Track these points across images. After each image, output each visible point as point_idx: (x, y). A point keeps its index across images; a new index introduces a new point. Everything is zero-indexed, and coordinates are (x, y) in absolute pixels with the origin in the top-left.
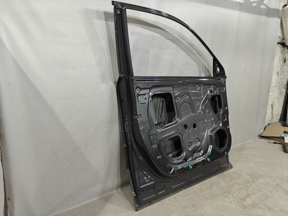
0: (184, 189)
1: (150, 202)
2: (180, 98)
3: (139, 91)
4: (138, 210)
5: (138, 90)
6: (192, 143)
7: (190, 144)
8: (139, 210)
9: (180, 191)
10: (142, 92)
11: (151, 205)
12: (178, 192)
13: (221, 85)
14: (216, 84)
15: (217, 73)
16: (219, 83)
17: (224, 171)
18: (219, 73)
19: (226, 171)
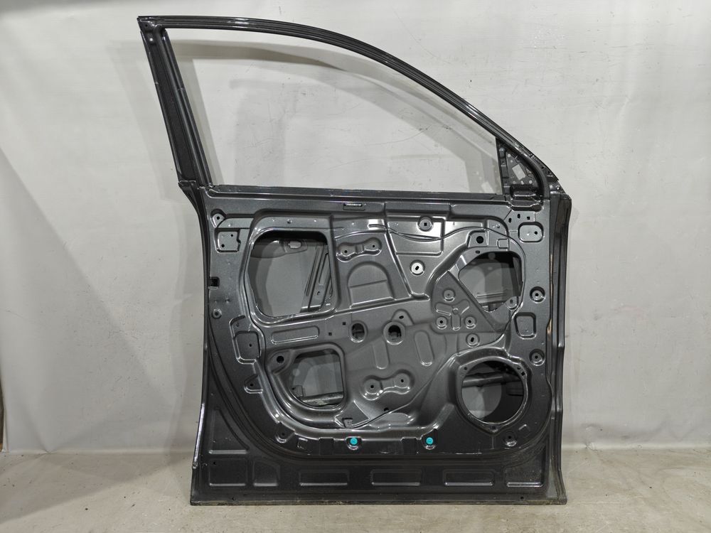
0: (345, 503)
1: (231, 498)
2: (353, 248)
3: (220, 220)
4: (195, 504)
5: (218, 218)
6: (383, 382)
7: (376, 383)
8: (199, 504)
9: (330, 503)
10: (228, 224)
11: (232, 505)
12: (321, 503)
13: (529, 221)
14: (503, 218)
15: (514, 183)
16: (519, 216)
17: (521, 502)
18: (522, 183)
19: (530, 504)
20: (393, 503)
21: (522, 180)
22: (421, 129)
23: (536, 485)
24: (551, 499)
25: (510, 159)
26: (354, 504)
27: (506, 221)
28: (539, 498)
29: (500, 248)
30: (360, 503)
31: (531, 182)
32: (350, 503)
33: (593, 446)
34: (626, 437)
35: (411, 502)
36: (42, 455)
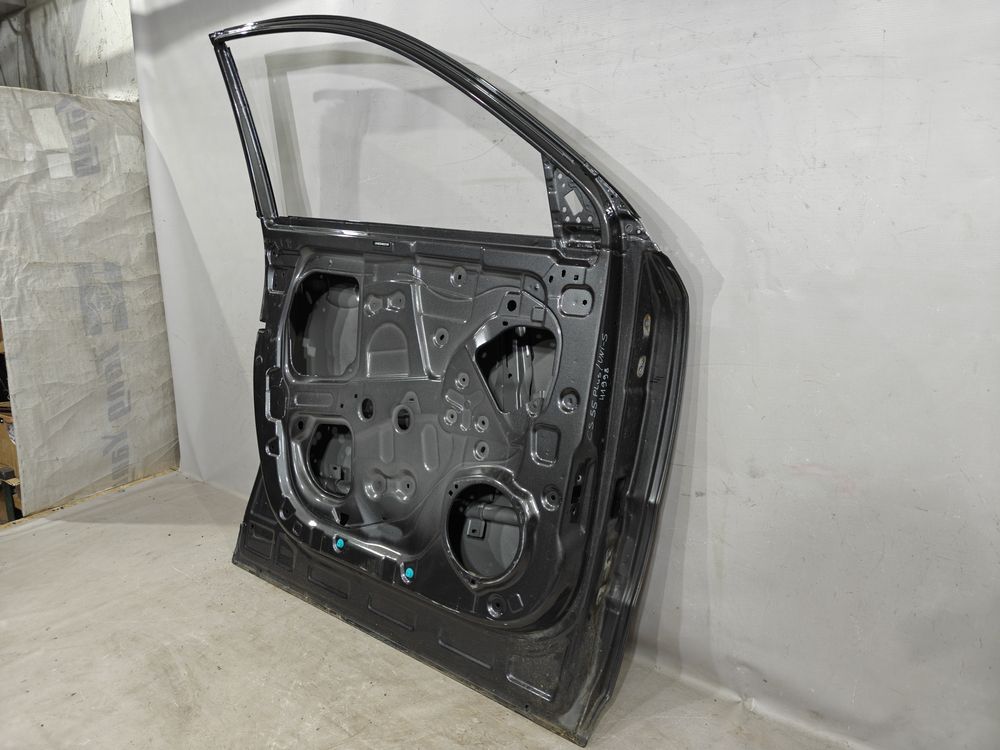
0: (344, 619)
1: (260, 569)
2: (380, 301)
4: (235, 563)
6: (388, 481)
7: (383, 480)
8: (237, 565)
9: (331, 613)
11: (258, 576)
13: (576, 282)
14: (542, 275)
15: (568, 219)
16: (564, 273)
17: (525, 713)
18: (579, 220)
19: (535, 721)
20: (385, 641)
21: (579, 215)
22: (495, 141)
23: (543, 695)
24: (564, 728)
25: (560, 182)
26: (350, 624)
27: (546, 280)
28: (549, 718)
29: (533, 321)
30: (357, 626)
31: (590, 219)
32: (347, 621)
33: (755, 704)
34: (818, 715)
35: (403, 649)
36: (197, 482)
